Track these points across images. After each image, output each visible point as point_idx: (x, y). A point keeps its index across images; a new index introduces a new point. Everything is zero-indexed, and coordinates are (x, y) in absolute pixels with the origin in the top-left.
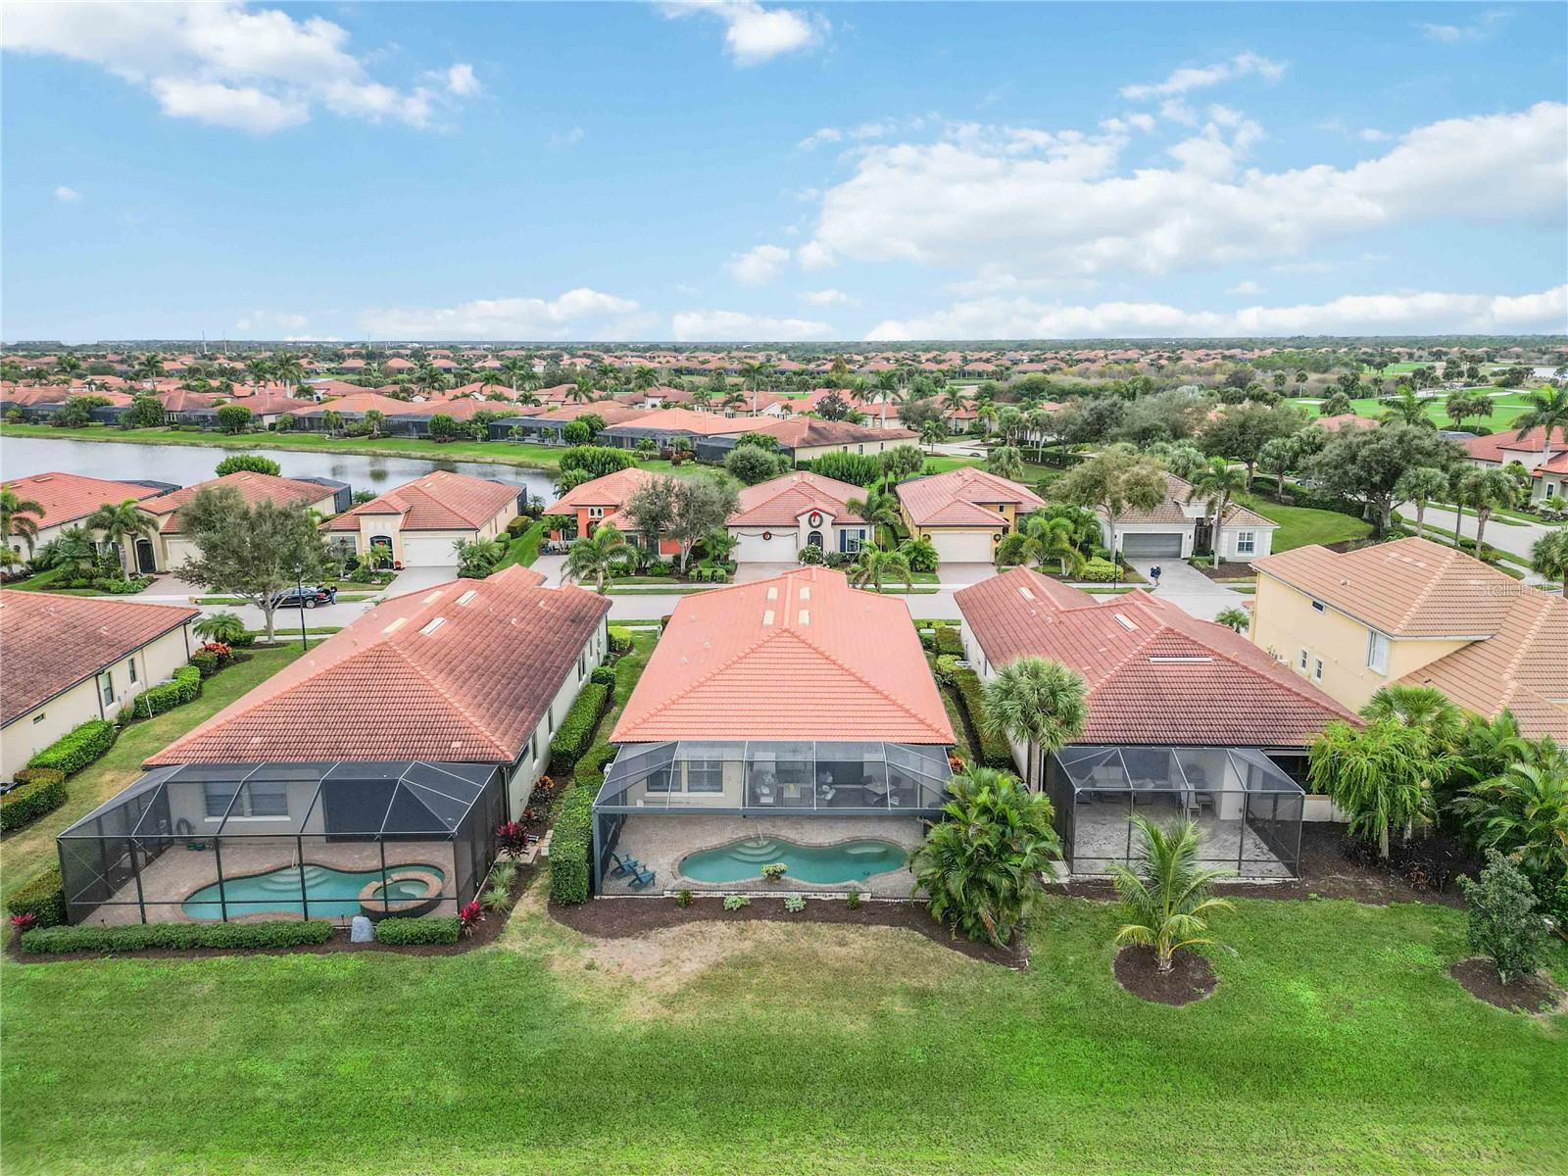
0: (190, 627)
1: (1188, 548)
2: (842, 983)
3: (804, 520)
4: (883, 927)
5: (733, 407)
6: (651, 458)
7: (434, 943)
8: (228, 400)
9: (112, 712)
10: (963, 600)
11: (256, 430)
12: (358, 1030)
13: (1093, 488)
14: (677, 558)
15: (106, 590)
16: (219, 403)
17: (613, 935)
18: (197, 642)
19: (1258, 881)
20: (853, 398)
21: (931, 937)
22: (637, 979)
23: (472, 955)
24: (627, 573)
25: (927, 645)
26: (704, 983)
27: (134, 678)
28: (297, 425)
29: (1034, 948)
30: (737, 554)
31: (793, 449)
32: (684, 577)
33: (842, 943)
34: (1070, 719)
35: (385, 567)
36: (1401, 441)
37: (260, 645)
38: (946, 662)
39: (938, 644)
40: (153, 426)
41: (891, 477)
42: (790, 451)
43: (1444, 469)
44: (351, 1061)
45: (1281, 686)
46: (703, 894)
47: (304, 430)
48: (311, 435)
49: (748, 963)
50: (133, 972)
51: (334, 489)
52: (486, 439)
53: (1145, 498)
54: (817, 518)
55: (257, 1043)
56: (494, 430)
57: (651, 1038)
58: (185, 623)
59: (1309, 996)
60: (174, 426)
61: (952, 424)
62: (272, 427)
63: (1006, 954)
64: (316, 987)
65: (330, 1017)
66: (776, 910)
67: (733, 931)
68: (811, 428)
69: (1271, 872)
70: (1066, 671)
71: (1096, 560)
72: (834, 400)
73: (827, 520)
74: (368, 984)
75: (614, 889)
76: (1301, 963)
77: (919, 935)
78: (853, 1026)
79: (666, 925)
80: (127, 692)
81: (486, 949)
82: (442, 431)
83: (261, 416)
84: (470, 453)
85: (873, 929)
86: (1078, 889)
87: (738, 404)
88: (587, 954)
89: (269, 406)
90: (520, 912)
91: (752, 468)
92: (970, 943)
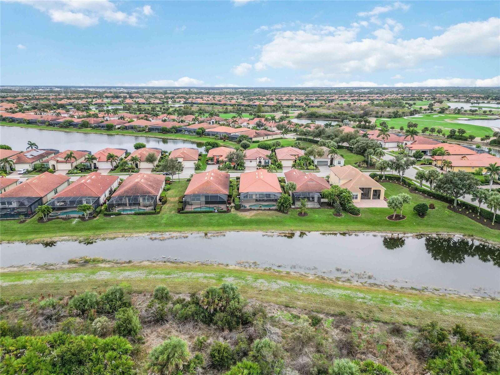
1: (329, 164)
2: (269, 215)
3: (258, 159)
5: (234, 123)
7: (224, 212)
10: (286, 174)
11: (115, 129)
12: (220, 219)
13: (311, 153)
14: (235, 166)
17: (243, 212)
19: (316, 207)
20: (265, 121)
22: (247, 215)
25: (280, 181)
26: (254, 215)
28: (125, 128)
29: (289, 213)
30: (245, 165)
32: (237, 169)
33: (269, 212)
34: (294, 189)
36: (367, 144)
38: (282, 184)
39: (281, 181)
40: (87, 128)
41: (274, 147)
42: (251, 139)
43: (374, 149)
44: (221, 221)
46: (252, 208)
47: (127, 129)
48: (130, 131)
49: (259, 214)
50: (192, 215)
51: (160, 150)
53: (320, 154)
54: (260, 158)
55: (210, 219)
56: (178, 131)
57: (250, 219)
59: (317, 216)
60: (93, 128)
61: (289, 129)
62: (119, 128)
63: (287, 213)
64: (214, 216)
65: (216, 218)
66: (261, 210)
67: (257, 211)
68: (256, 133)
69: (319, 206)
70: (295, 183)
71: (312, 166)
72: (260, 122)
73: (262, 158)
74: (219, 215)
75: (242, 208)
76: (318, 214)
77: (277, 212)
78: (270, 218)
79: (249, 211)
80: (163, 188)
81: (230, 213)
82: (164, 131)
83: (115, 125)
84: (171, 137)
85: (272, 211)
86: (295, 208)
88: (241, 213)
89: (117, 123)
90: (232, 210)
91: (246, 146)
92: (283, 212)
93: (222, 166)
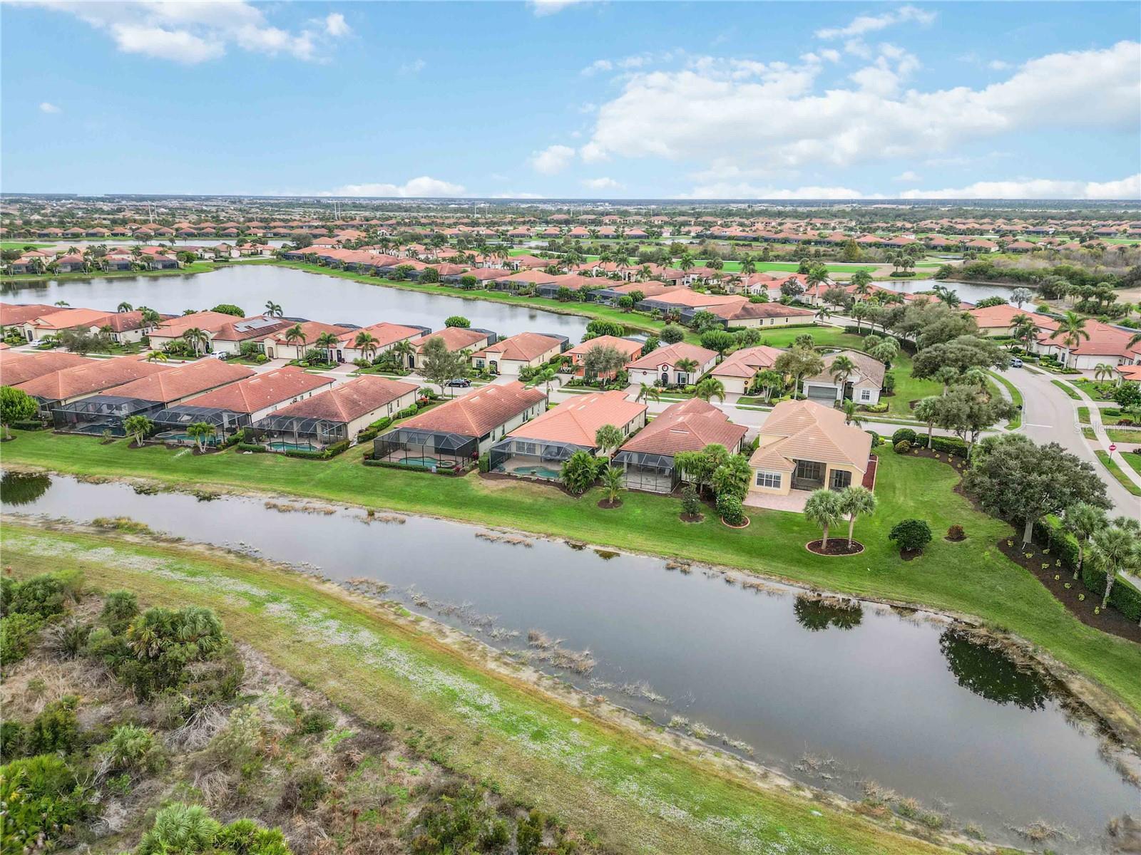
0: (417, 392)
1: (840, 396)
2: (533, 494)
3: (660, 367)
4: (551, 486)
5: (734, 284)
6: (659, 319)
7: (449, 474)
8: (469, 269)
9: (391, 415)
11: (478, 289)
12: (428, 486)
13: (788, 364)
14: (603, 380)
15: (397, 374)
16: (465, 271)
17: (489, 479)
18: (419, 397)
19: (659, 492)
21: (561, 490)
23: (457, 478)
24: (583, 385)
26: (503, 490)
27: (398, 406)
28: (497, 286)
29: (586, 495)
30: (630, 380)
31: (727, 321)
32: (603, 388)
35: (495, 372)
37: (439, 400)
41: (742, 345)
42: (725, 321)
44: (425, 491)
47: (500, 289)
48: (503, 293)
49: (515, 488)
50: (386, 470)
51: (487, 335)
52: (585, 301)
54: (666, 367)
55: (408, 485)
56: (589, 297)
58: (415, 390)
59: (639, 511)
60: (443, 283)
62: (486, 287)
63: (577, 495)
64: (422, 478)
65: (423, 483)
66: (529, 480)
69: (667, 491)
72: (791, 283)
73: (671, 368)
74: (432, 479)
75: (495, 471)
76: (646, 507)
77: (559, 489)
78: (529, 501)
80: (396, 410)
81: (460, 477)
82: (564, 296)
84: (574, 309)
85: (549, 486)
87: (737, 282)
89: (486, 275)
90: (471, 472)
91: (672, 336)
92: (569, 493)
93: (579, 377)
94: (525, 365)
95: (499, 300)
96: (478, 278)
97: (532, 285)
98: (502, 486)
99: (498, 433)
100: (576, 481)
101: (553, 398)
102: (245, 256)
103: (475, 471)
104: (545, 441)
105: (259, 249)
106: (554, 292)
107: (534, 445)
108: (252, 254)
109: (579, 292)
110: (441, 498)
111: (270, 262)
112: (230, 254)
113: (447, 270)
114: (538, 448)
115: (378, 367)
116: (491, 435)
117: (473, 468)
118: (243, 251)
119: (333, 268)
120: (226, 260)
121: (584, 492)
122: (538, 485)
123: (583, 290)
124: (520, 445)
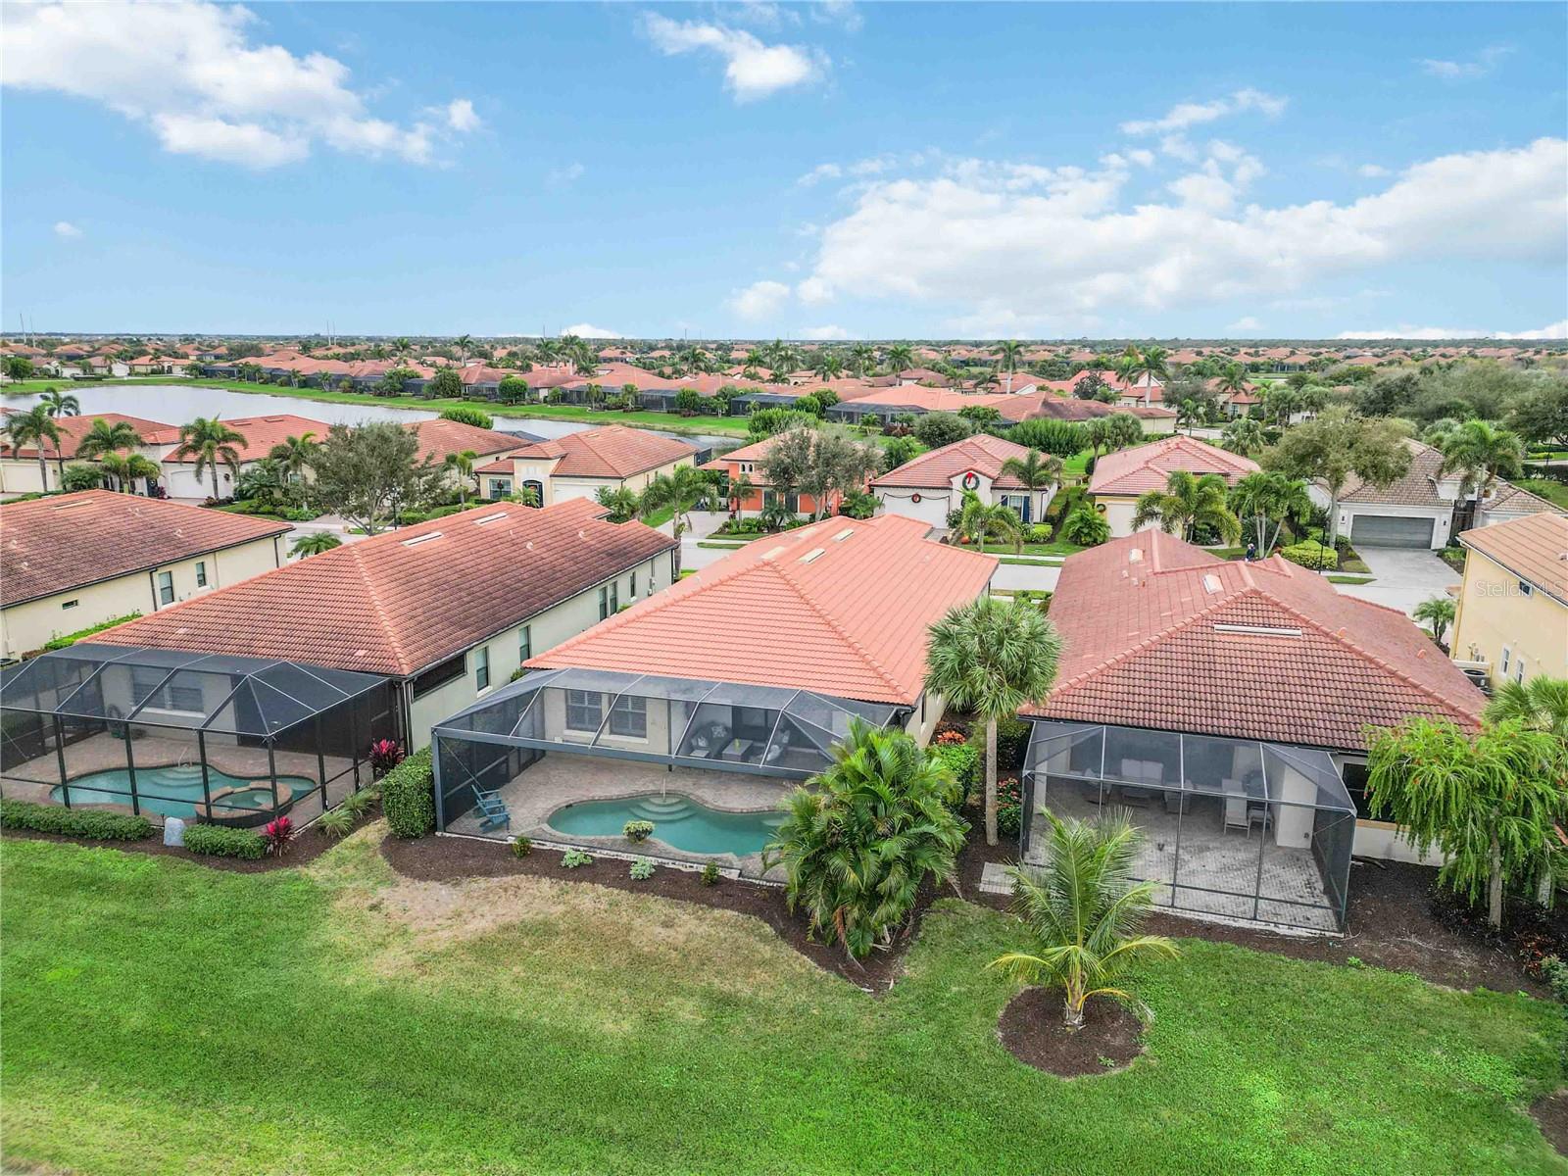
1: (1440, 538)
2: (635, 971)
3: (957, 482)
4: (729, 913)
5: (985, 389)
6: (875, 432)
7: (235, 857)
8: (517, 375)
11: (532, 402)
12: (101, 936)
13: (1313, 456)
15: (284, 517)
16: (509, 378)
17: (424, 877)
19: (1283, 930)
20: (1118, 380)
21: (782, 934)
22: (412, 929)
23: (269, 876)
24: (760, 530)
26: (478, 945)
27: (202, 581)
29: (912, 967)
33: (667, 924)
40: (451, 397)
41: (1102, 450)
45: (1393, 674)
46: (549, 846)
47: (571, 402)
48: (575, 408)
52: (728, 414)
53: (1380, 470)
54: (973, 480)
56: (735, 406)
57: (376, 999)
58: (276, 535)
60: (468, 396)
62: (545, 399)
66: (618, 874)
67: (556, 890)
68: (1046, 404)
69: (1309, 919)
71: (1310, 543)
73: (985, 483)
75: (464, 827)
77: (768, 929)
79: (488, 873)
81: (286, 872)
82: (689, 406)
83: (537, 389)
84: (710, 426)
85: (717, 913)
87: (991, 385)
88: (383, 892)
89: (546, 380)
90: (354, 839)
91: (942, 434)
92: (827, 949)
93: (749, 513)
94: (613, 487)
95: (568, 418)
96: (530, 386)
97: (629, 390)
98: (482, 923)
99: (504, 653)
100: (872, 897)
101: (691, 554)
102: (137, 374)
103: (374, 832)
104: (690, 686)
105: (166, 365)
106: (670, 402)
107: (641, 701)
108: (153, 372)
109: (715, 398)
110: (135, 1019)
111: (179, 382)
112: (110, 370)
113: (477, 376)
114: (654, 716)
115: (243, 505)
116: (473, 662)
117: (368, 812)
118: (138, 369)
119: (281, 385)
120: (99, 379)
121: (898, 948)
122: (658, 906)
123: (723, 394)
124: (582, 708)
